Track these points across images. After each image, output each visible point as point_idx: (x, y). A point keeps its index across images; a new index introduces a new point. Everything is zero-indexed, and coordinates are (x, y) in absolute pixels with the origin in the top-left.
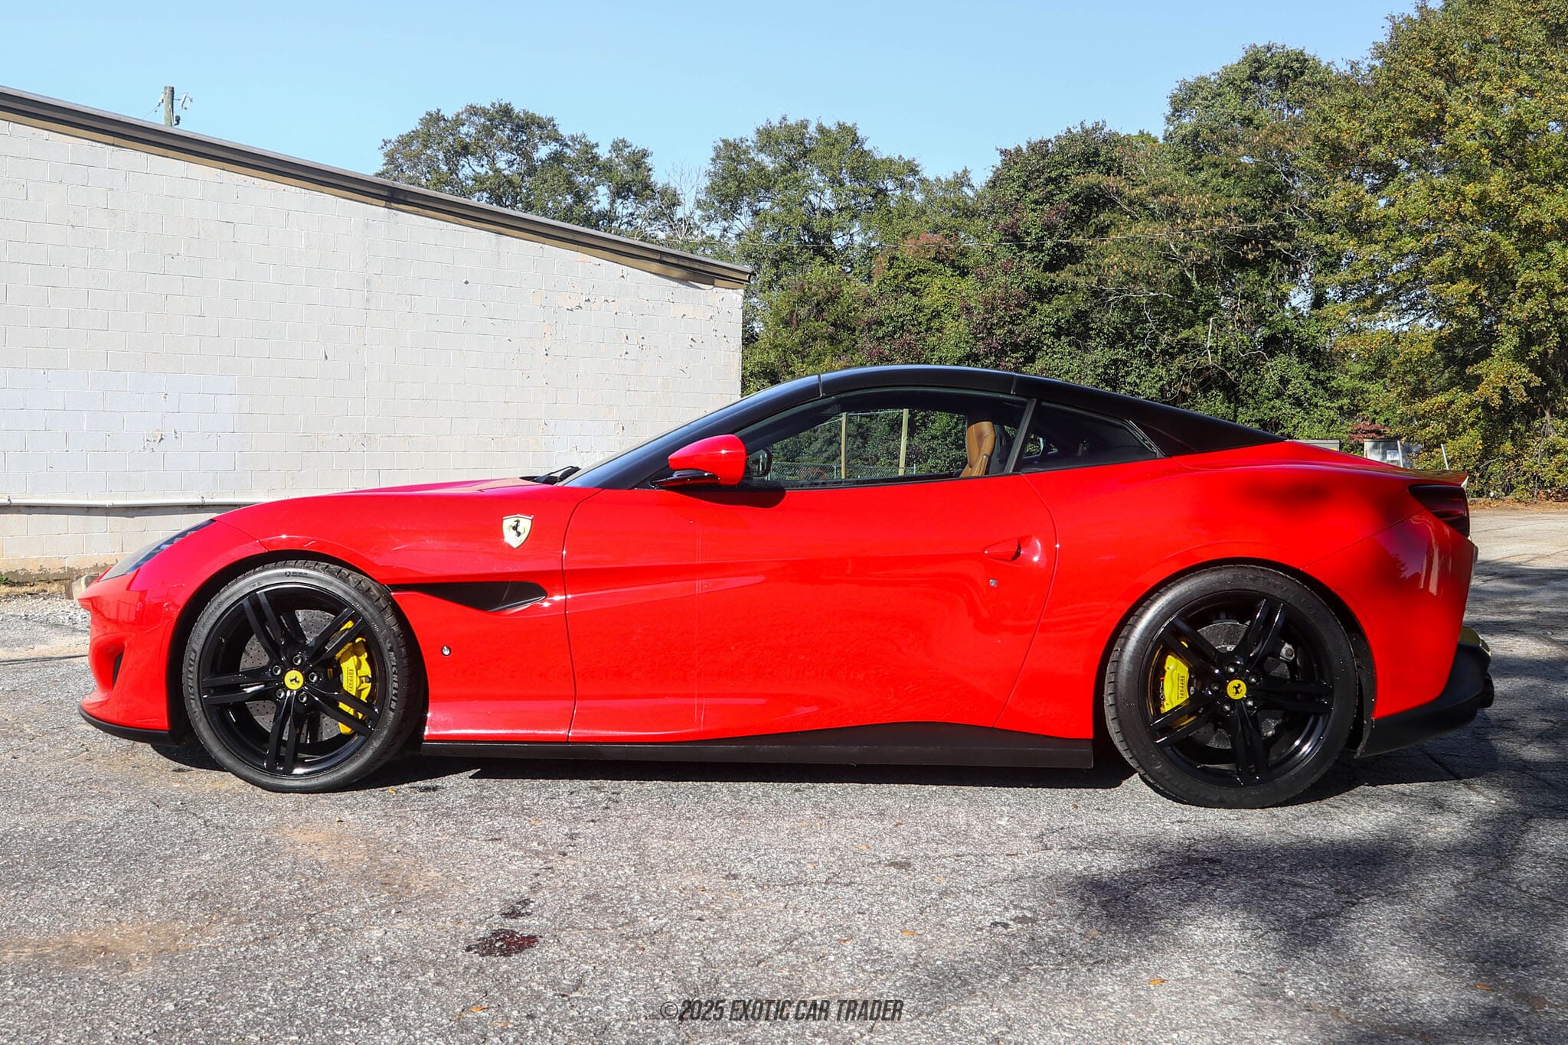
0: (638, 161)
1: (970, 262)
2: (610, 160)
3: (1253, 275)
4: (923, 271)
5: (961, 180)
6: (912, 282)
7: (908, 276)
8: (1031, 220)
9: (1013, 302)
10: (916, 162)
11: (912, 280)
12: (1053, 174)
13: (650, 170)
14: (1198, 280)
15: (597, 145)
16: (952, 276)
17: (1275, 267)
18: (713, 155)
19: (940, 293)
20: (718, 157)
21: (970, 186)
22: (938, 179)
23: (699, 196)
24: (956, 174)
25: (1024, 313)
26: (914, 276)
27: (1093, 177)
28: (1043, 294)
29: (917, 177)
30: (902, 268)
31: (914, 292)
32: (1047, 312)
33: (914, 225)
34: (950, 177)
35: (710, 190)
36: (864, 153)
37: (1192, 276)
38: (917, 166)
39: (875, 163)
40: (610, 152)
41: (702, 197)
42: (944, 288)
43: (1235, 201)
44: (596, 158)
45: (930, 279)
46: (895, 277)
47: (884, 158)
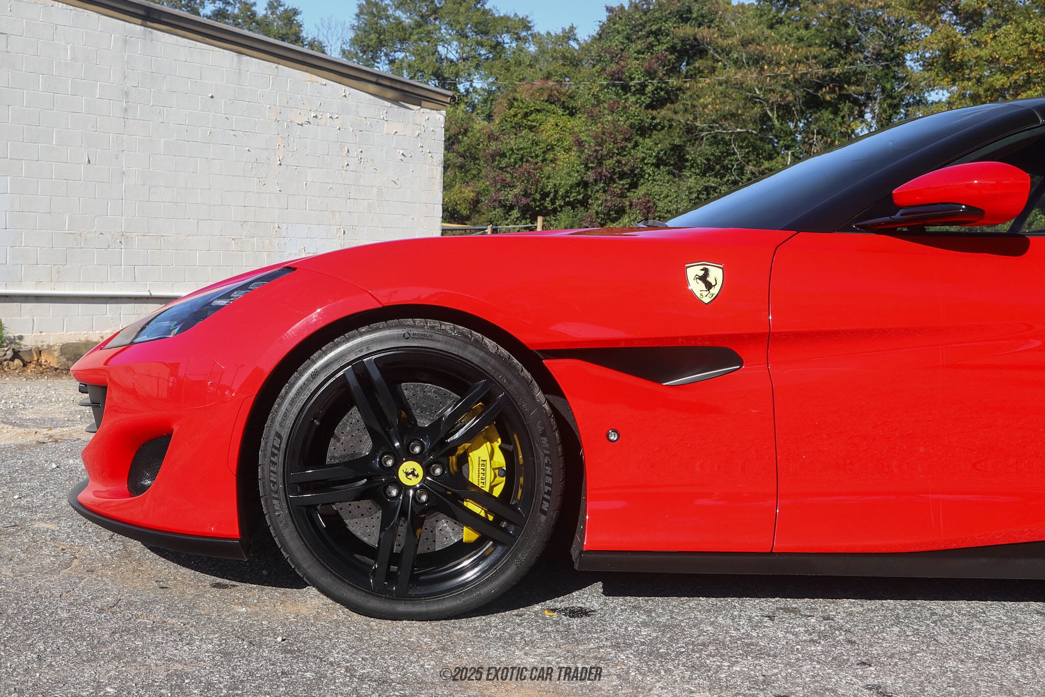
0: (290, 17)
1: (579, 103)
2: (266, 16)
3: (827, 114)
4: (539, 111)
5: (569, 34)
6: (529, 120)
7: (526, 115)
8: (635, 67)
9: (620, 137)
10: (529, 19)
11: (529, 118)
12: (654, 28)
13: (301, 26)
14: (778, 118)
15: (255, 4)
16: (563, 115)
17: (845, 107)
18: (357, 11)
19: (554, 129)
20: (361, 12)
21: (575, 39)
22: (549, 33)
23: (344, 46)
24: (564, 30)
25: (630, 145)
26: (530, 114)
27: (687, 30)
28: (644, 131)
29: (529, 32)
30: (521, 108)
31: (531, 128)
32: (650, 147)
33: (530, 71)
34: (559, 32)
35: (354, 42)
36: (485, 12)
37: (773, 115)
38: (529, 22)
39: (495, 20)
40: (266, 9)
41: (346, 47)
42: (557, 125)
43: (815, 50)
44: (254, 14)
45: (544, 118)
46: (515, 116)
47: (502, 15)
